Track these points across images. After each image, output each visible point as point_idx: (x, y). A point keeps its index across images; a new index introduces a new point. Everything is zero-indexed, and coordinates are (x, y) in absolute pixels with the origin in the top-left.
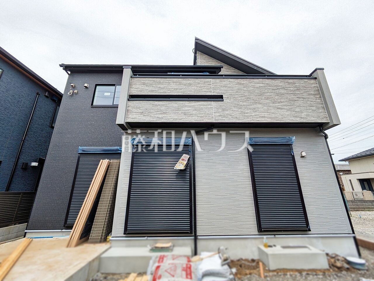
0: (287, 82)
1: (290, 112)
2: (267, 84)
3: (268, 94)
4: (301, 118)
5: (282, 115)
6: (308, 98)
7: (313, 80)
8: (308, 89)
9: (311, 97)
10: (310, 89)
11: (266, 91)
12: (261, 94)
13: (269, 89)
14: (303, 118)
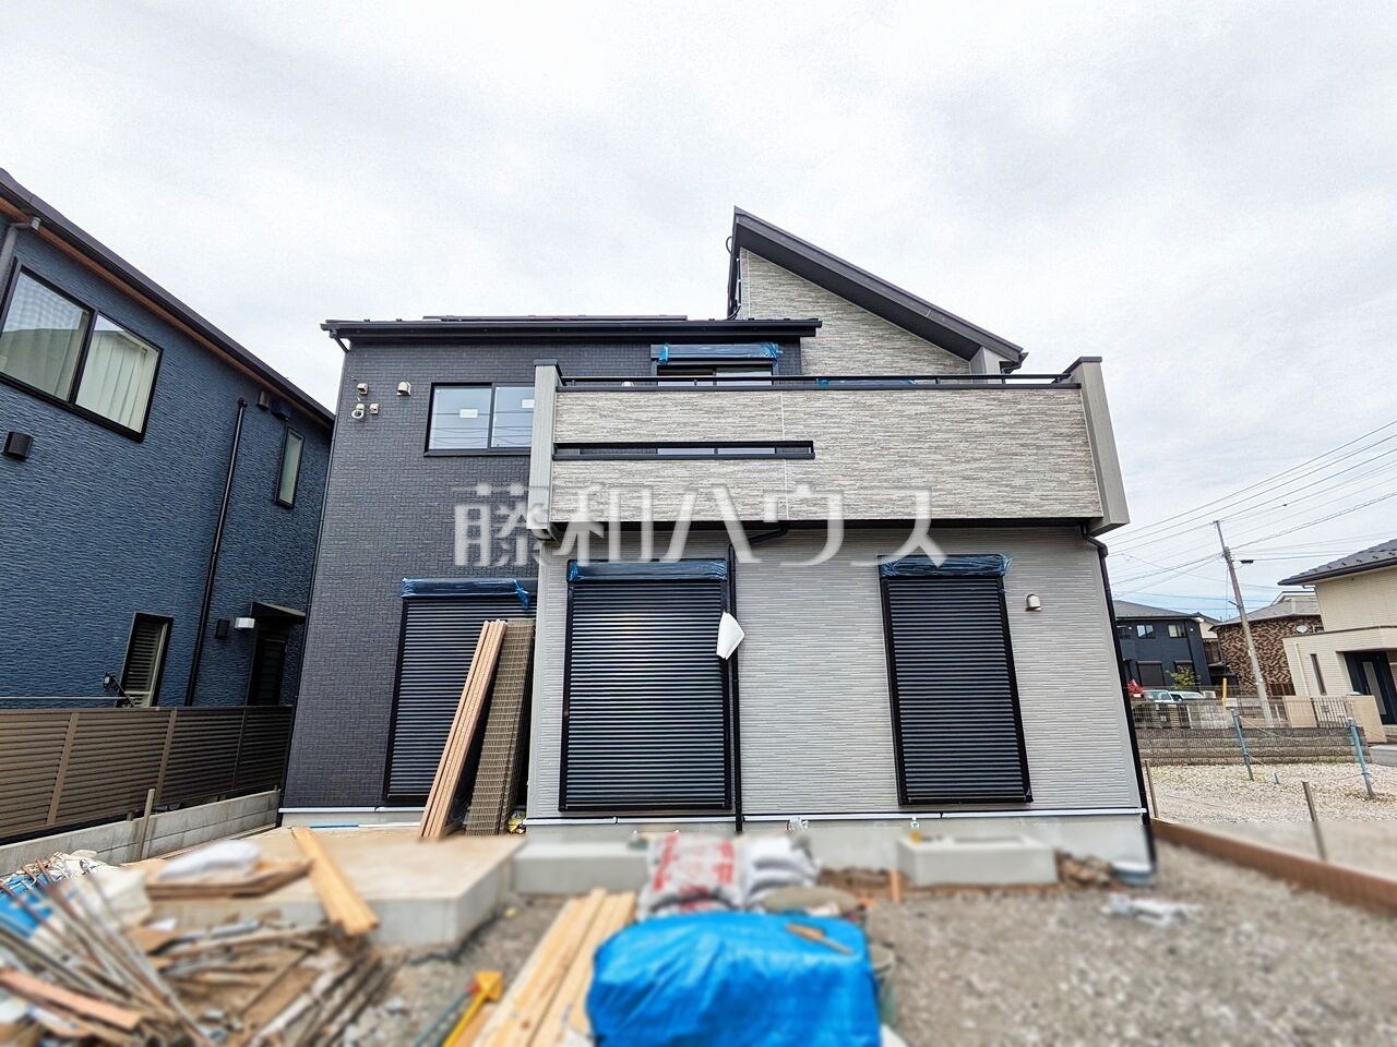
0: (994, 399)
1: (997, 489)
2: (939, 405)
3: (941, 436)
4: (1026, 504)
5: (974, 498)
6: (1052, 447)
7: (1070, 391)
8: (1054, 419)
9: (1060, 443)
10: (1058, 418)
11: (934, 427)
12: (920, 437)
13: (943, 420)
14: (1033, 506)
